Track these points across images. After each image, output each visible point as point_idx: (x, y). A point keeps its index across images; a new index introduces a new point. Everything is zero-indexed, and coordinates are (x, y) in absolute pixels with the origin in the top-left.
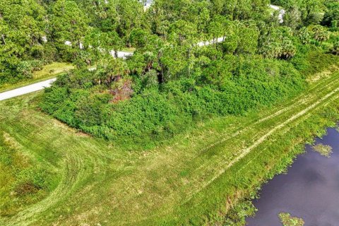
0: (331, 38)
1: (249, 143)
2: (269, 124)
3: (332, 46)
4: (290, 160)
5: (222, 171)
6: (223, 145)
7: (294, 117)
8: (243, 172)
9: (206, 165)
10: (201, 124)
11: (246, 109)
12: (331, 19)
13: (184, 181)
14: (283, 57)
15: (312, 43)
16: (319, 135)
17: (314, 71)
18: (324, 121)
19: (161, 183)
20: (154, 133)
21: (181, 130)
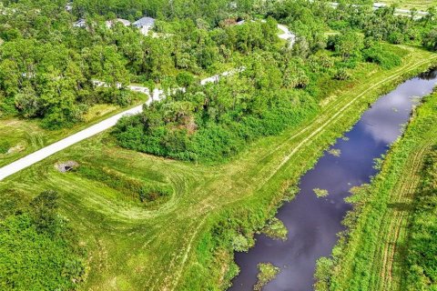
0: (335, 63)
1: (287, 153)
2: (298, 140)
3: (336, 71)
4: (315, 161)
5: (275, 172)
6: (272, 156)
7: (314, 133)
8: (288, 171)
9: (264, 169)
10: (253, 144)
11: (281, 130)
12: (334, 44)
13: (254, 179)
14: (299, 87)
15: (321, 70)
16: (332, 144)
17: (325, 96)
18: (334, 134)
19: (241, 181)
20: (224, 152)
21: (242, 149)
